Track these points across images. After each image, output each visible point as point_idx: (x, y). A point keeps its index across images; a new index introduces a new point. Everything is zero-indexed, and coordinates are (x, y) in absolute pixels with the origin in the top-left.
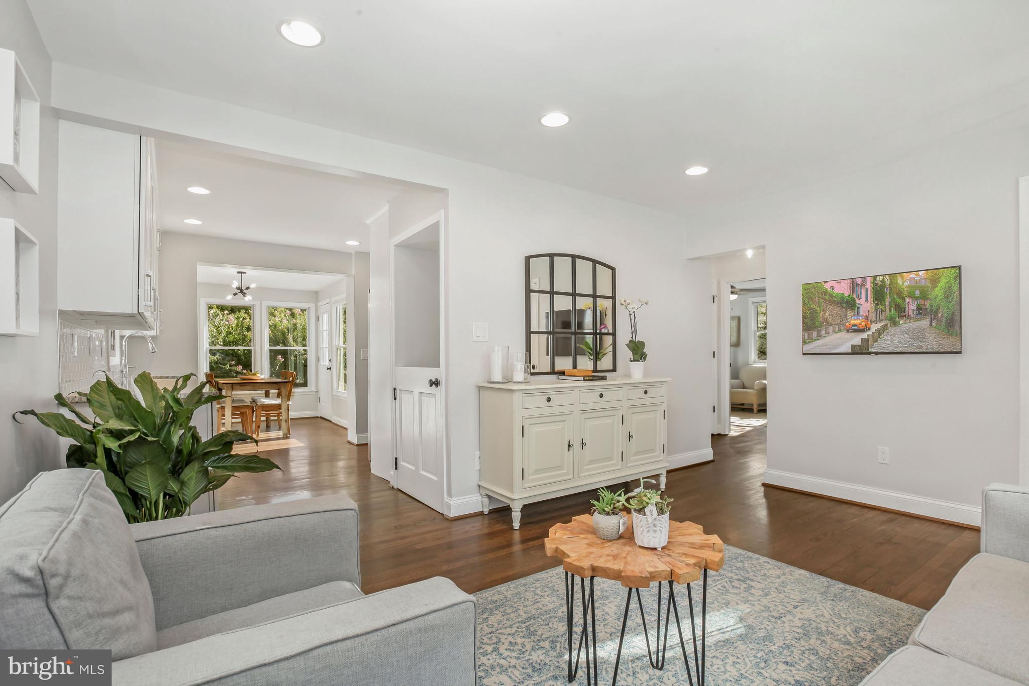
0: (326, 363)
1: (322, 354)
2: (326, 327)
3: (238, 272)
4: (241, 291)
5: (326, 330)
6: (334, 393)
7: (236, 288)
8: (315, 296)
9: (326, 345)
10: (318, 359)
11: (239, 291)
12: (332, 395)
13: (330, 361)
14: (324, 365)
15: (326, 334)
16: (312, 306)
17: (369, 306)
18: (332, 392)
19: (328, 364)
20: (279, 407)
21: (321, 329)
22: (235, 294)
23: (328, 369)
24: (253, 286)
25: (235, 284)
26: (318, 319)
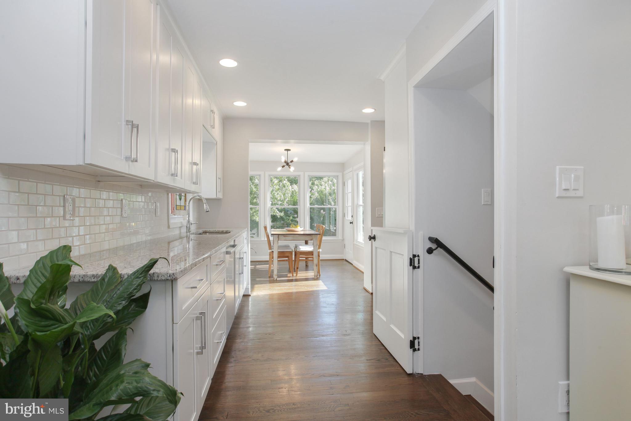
0: (349, 218)
1: (346, 212)
2: (350, 190)
3: (285, 150)
4: (288, 164)
5: (350, 192)
6: (355, 243)
7: (284, 162)
8: (342, 166)
9: (350, 204)
10: (344, 215)
11: (286, 164)
12: (353, 244)
13: (352, 216)
14: (348, 220)
15: (350, 196)
16: (340, 174)
17: (384, 171)
18: (354, 242)
19: (351, 219)
20: (311, 253)
21: (346, 192)
22: (283, 167)
23: (351, 223)
24: (295, 160)
25: (283, 159)
26: (344, 184)
